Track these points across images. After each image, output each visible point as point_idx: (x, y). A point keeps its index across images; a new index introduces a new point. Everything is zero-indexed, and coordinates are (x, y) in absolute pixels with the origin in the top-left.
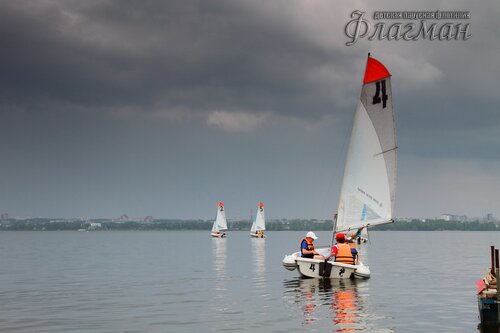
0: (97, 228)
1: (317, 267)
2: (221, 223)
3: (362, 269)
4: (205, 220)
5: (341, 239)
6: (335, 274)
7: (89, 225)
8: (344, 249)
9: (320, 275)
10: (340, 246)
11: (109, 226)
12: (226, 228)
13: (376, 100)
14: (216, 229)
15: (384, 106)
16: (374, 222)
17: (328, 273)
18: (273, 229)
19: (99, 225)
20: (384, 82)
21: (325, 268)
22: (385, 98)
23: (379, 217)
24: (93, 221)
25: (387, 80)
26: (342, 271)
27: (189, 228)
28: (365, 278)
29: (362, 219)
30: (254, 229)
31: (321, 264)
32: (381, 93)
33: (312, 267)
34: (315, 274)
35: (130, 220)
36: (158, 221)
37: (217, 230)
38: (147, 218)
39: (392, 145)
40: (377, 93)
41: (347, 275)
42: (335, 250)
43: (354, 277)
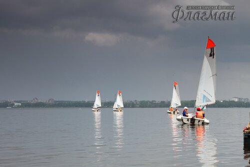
0: (18, 107)
1: (190, 120)
2: (98, 103)
3: (206, 121)
4: (86, 101)
5: (199, 110)
6: (196, 122)
7: (13, 104)
8: (200, 113)
9: (191, 123)
10: (198, 112)
11: (26, 105)
12: (100, 106)
13: (211, 55)
14: (95, 106)
15: (213, 57)
16: (209, 103)
17: (194, 122)
18: (129, 107)
19: (20, 104)
20: (213, 48)
21: (193, 120)
22: (214, 54)
23: (211, 101)
24: (16, 102)
26: (199, 121)
27: (77, 106)
28: (208, 124)
29: (204, 102)
30: (115, 106)
33: (188, 120)
34: (189, 122)
35: (39, 101)
36: (57, 102)
38: (50, 100)
40: (211, 53)
41: (201, 123)
42: (197, 113)
43: (203, 123)
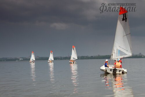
1: (112, 70)
6: (118, 72)
7: (19, 59)
9: (113, 72)
11: (25, 59)
13: (123, 20)
15: (126, 21)
16: (125, 56)
19: (22, 59)
21: (115, 70)
22: (126, 19)
23: (127, 55)
24: (20, 58)
25: (126, 13)
31: (113, 69)
32: (125, 18)
37: (32, 60)
38: (37, 57)
39: (129, 33)
41: (121, 72)
43: (123, 73)
